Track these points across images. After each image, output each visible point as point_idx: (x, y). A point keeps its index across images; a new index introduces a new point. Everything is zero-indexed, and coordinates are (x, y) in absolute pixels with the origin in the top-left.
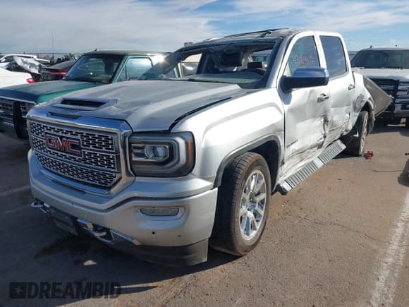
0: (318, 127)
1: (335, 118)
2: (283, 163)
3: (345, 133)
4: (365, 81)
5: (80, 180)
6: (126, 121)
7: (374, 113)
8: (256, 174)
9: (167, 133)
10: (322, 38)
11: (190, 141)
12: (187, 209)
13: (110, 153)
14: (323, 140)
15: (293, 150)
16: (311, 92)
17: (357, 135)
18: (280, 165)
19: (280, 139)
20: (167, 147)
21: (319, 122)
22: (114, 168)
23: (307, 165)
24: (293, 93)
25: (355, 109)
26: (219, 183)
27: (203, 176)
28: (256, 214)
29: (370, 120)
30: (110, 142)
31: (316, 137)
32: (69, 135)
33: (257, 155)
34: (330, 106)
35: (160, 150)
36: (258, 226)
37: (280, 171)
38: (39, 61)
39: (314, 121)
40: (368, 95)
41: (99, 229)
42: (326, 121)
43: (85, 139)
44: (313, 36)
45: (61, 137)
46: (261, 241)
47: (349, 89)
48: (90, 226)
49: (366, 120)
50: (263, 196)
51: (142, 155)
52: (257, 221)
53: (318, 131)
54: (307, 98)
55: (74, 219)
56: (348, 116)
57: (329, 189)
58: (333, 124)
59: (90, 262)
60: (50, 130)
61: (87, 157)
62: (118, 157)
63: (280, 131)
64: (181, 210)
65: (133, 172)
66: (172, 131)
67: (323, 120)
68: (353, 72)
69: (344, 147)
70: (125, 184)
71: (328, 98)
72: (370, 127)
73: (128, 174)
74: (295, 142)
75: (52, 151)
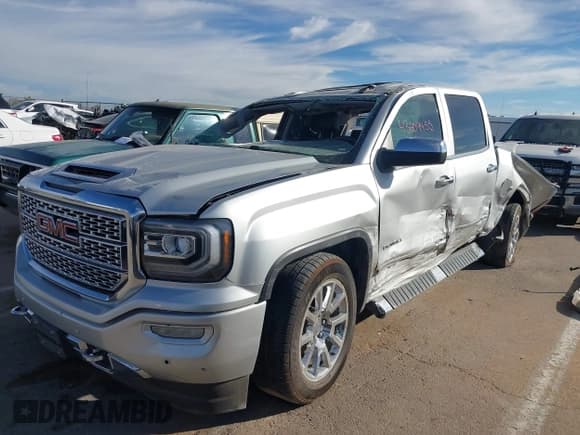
0: (436, 223)
1: (465, 212)
2: (377, 272)
3: (484, 234)
4: (515, 160)
5: (76, 278)
6: (138, 199)
7: (529, 207)
8: (331, 285)
9: (194, 219)
10: (449, 98)
11: (227, 233)
12: (216, 330)
13: (114, 243)
14: (444, 241)
15: (394, 252)
16: (425, 172)
17: (502, 238)
18: (372, 274)
19: (371, 237)
20: (194, 238)
21: (440, 215)
22: (119, 265)
23: (421, 277)
24: (395, 173)
25: (499, 199)
26: (269, 295)
27: (244, 283)
28: (329, 344)
29: (523, 217)
30: (116, 228)
31: (433, 236)
32: (65, 215)
33: (335, 257)
34: (457, 193)
35: (183, 243)
36: (333, 362)
37: (372, 282)
38: (79, 113)
39: (429, 215)
40: (518, 181)
41: (94, 351)
42: (449, 214)
43: (84, 221)
44: (434, 95)
45: (56, 217)
46: (336, 384)
47: (489, 171)
48: (82, 347)
49: (517, 216)
50: (343, 317)
51: (158, 249)
52: (332, 354)
53: (437, 228)
54: (417, 181)
55: (62, 334)
56: (487, 208)
57: (452, 313)
58: (462, 220)
59: (90, 398)
60: (43, 206)
61: (86, 247)
62: (125, 250)
63: (371, 224)
64: (208, 331)
65: (145, 272)
66: (201, 217)
67: (444, 213)
68: (496, 148)
69: (481, 253)
70: (132, 289)
71: (452, 181)
72: (524, 227)
73: (137, 275)
74: (397, 242)
75: (44, 235)
